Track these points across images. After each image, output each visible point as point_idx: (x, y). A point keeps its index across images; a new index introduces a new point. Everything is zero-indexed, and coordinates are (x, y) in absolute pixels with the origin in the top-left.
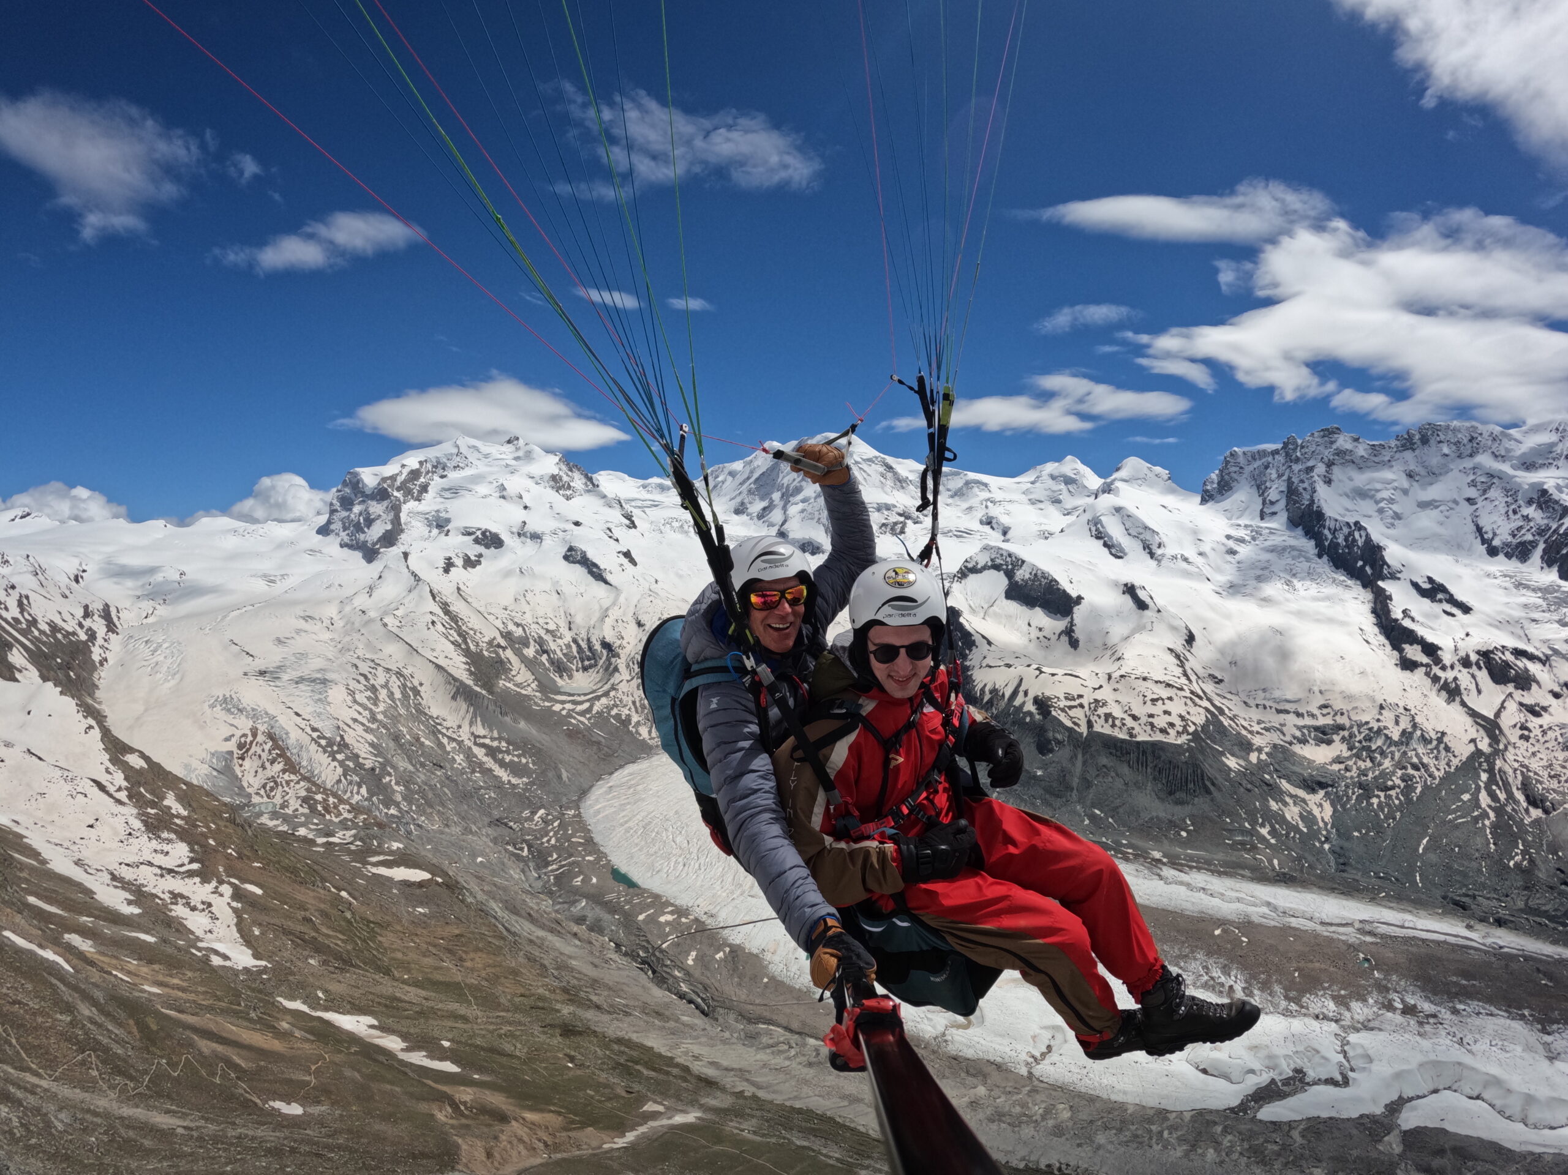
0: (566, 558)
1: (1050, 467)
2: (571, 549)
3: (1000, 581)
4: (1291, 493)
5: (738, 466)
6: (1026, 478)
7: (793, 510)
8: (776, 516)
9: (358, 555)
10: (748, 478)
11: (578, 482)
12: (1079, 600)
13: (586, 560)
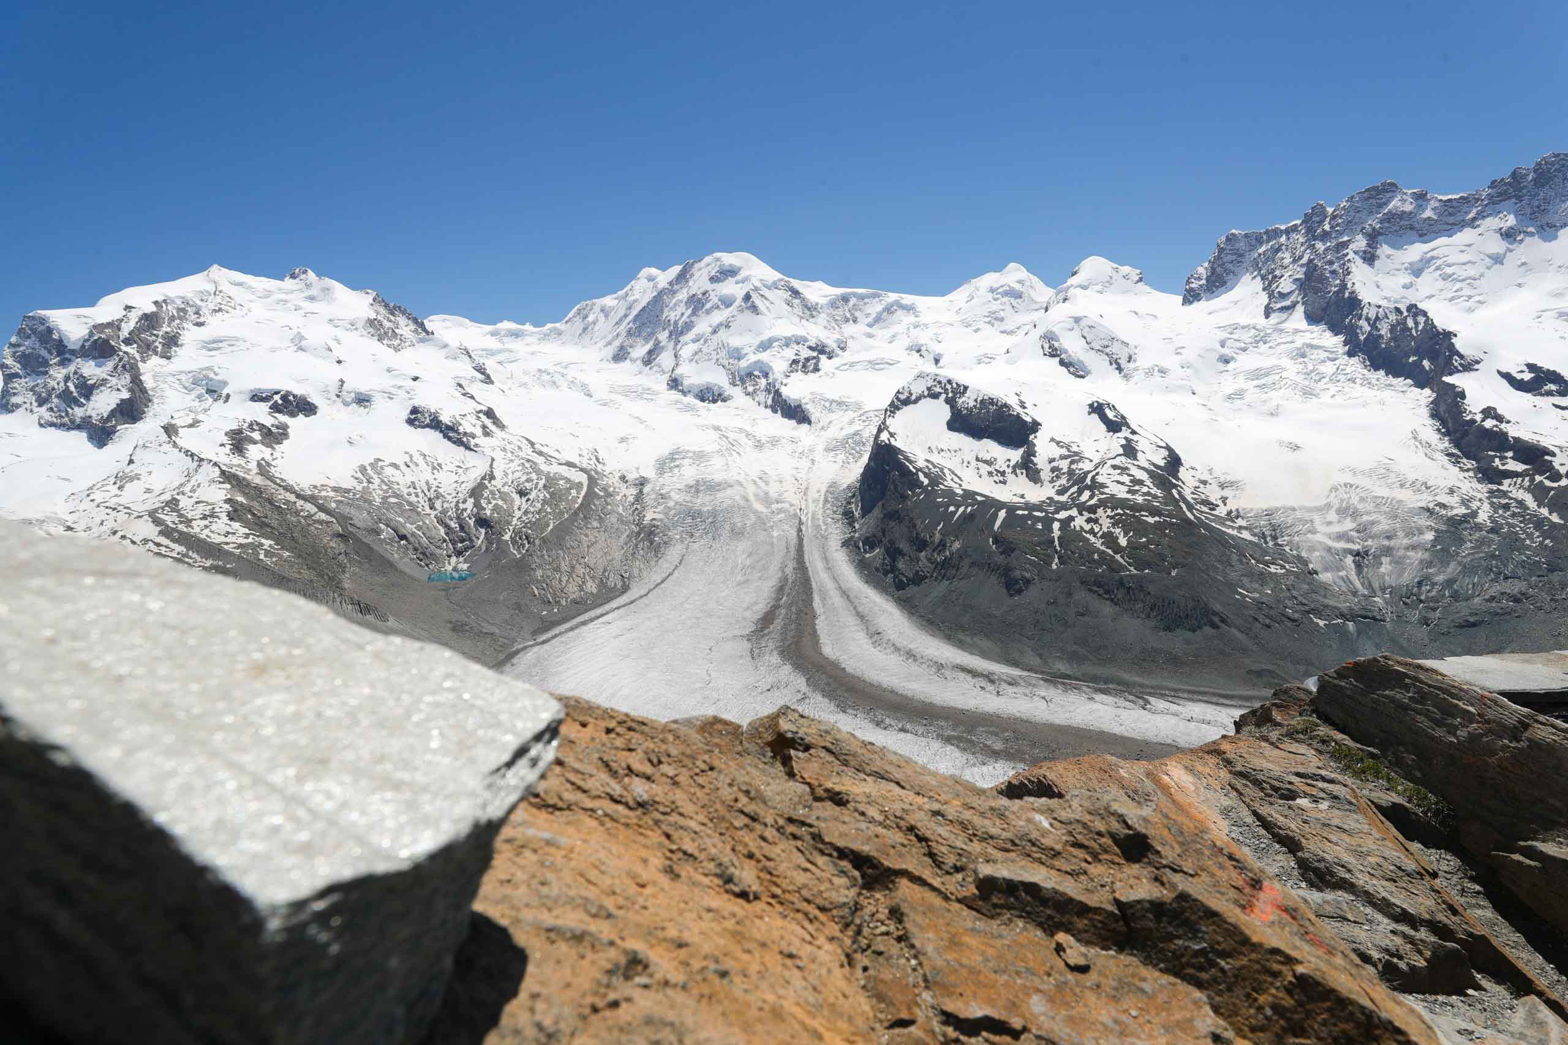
0: (410, 422)
1: (990, 279)
2: (415, 411)
4: (1312, 280)
5: (609, 301)
6: (959, 296)
7: (687, 351)
8: (665, 359)
9: (84, 438)
10: (626, 316)
11: (405, 328)
12: (1035, 426)
13: (435, 424)
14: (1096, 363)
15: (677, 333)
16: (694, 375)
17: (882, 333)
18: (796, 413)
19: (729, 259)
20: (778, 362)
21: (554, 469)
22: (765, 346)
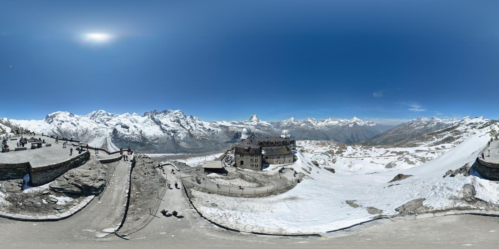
0: (71, 124)
1: (125, 114)
3: (120, 126)
4: (151, 116)
5: (90, 114)
6: (123, 115)
7: (96, 119)
9: (48, 123)
11: (72, 116)
12: (129, 127)
13: (73, 124)
14: (135, 122)
15: (96, 117)
16: (98, 121)
17: (116, 118)
18: (107, 125)
19: (101, 111)
21: (83, 129)
22: (104, 119)
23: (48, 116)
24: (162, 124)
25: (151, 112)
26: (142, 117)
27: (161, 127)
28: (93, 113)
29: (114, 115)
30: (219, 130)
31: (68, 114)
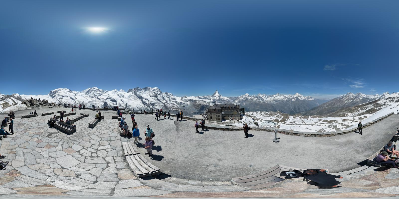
0: (70, 98)
1: (114, 90)
3: (110, 100)
4: (135, 92)
5: (86, 90)
6: (112, 91)
7: (91, 94)
8: (89, 94)
9: (52, 98)
11: (71, 92)
12: (117, 101)
13: (72, 98)
14: (122, 97)
15: (90, 92)
16: (91, 96)
17: (106, 93)
18: (99, 99)
19: (95, 87)
20: (98, 95)
21: (80, 102)
22: (97, 94)
23: (51, 92)
24: (143, 98)
25: (134, 88)
26: (127, 93)
27: (142, 101)
28: (88, 89)
29: (105, 91)
30: (189, 103)
31: (68, 90)
